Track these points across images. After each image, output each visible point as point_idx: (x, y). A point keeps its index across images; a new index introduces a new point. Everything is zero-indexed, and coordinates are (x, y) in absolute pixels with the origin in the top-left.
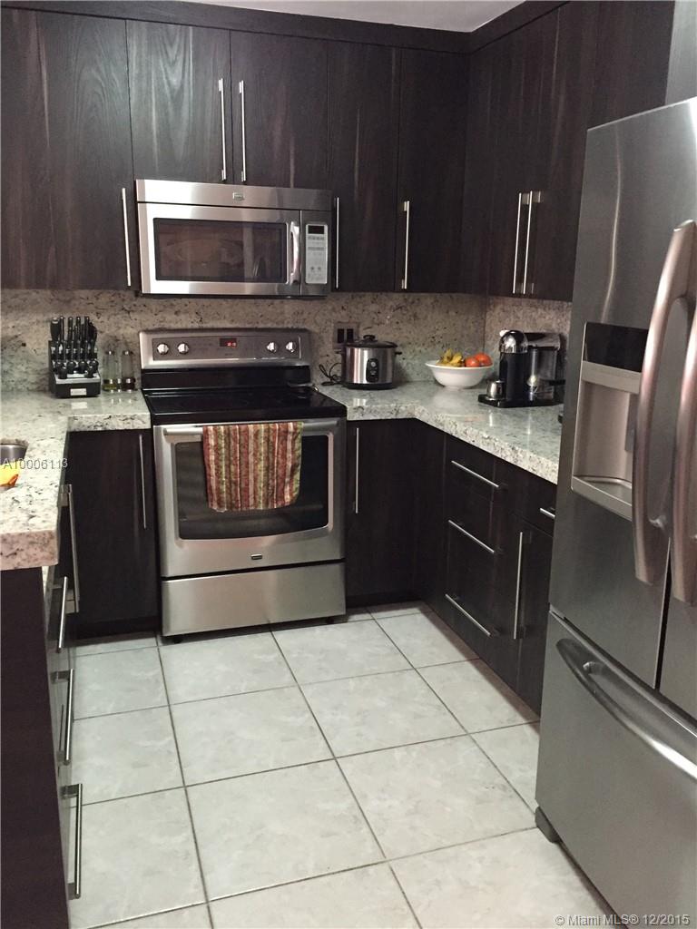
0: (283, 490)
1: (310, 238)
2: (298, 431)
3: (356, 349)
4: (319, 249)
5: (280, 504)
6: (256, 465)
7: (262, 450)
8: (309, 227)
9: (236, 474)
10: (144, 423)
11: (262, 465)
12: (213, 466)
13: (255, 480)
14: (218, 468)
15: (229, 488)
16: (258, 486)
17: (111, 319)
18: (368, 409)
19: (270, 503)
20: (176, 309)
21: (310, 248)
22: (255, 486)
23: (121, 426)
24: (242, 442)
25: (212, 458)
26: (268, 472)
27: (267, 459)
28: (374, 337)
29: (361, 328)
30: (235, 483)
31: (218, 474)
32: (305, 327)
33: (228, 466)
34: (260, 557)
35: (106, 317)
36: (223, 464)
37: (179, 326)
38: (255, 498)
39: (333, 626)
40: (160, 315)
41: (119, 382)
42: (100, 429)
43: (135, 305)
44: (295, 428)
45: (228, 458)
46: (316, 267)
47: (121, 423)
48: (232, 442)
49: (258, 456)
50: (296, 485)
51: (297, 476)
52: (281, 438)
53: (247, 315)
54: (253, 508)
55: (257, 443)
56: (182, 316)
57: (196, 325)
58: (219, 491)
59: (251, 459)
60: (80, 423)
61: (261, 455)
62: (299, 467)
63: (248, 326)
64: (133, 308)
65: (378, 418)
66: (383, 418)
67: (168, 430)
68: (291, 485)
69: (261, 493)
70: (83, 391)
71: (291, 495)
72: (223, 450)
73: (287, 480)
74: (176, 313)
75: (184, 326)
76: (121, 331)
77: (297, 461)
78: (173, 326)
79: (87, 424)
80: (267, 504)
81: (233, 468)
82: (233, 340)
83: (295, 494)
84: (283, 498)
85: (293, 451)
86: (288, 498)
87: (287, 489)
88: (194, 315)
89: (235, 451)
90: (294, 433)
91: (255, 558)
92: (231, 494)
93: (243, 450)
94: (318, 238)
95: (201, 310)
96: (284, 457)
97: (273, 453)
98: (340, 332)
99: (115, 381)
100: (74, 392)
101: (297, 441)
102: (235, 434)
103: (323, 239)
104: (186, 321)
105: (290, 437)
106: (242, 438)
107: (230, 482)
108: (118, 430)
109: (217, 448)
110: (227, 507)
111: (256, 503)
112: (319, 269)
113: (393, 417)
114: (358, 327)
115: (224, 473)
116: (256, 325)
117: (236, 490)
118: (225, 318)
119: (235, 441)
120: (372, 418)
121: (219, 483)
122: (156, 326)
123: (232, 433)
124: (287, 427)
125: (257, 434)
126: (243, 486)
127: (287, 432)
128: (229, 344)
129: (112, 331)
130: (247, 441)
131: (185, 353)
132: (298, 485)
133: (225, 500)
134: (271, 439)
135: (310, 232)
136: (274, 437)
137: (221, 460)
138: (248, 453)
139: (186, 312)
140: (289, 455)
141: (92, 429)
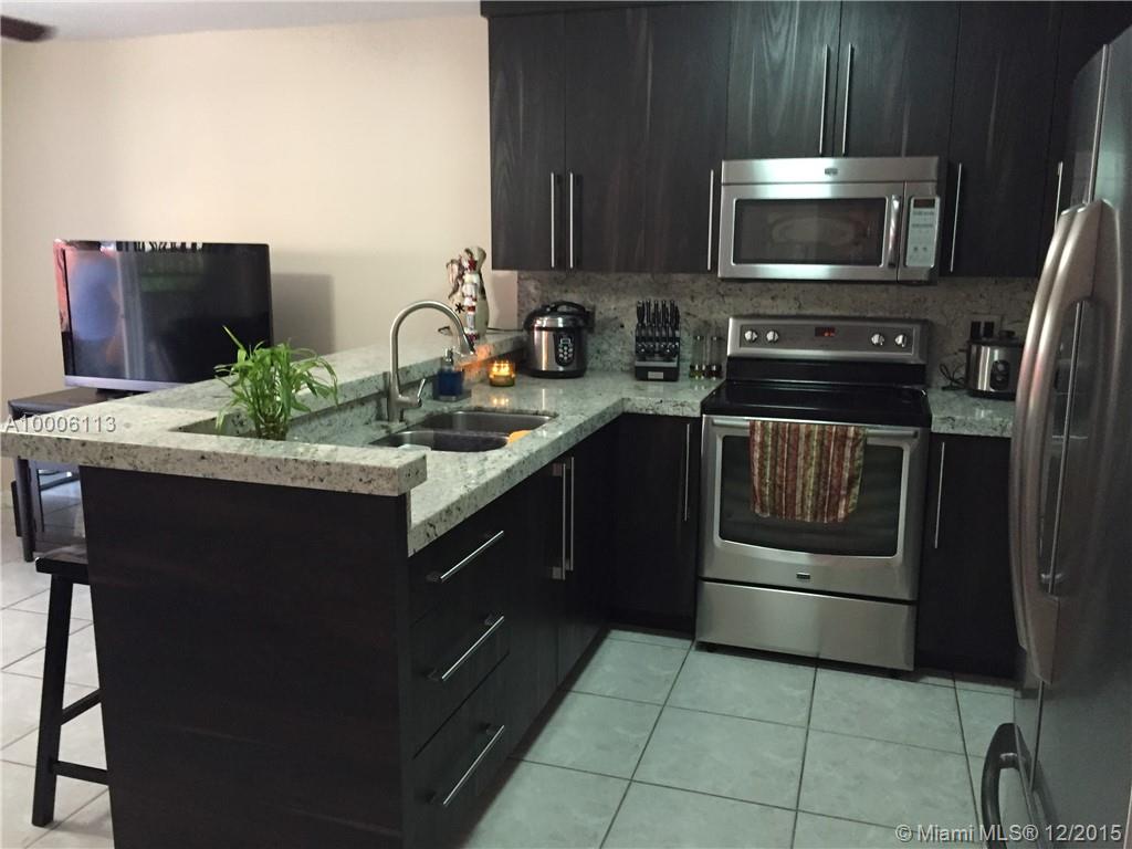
0: (837, 504)
1: (915, 213)
2: (860, 437)
3: (983, 348)
4: (926, 226)
5: (831, 519)
6: (805, 470)
7: (814, 454)
8: (915, 201)
9: (781, 477)
10: (693, 410)
11: (812, 471)
12: (757, 465)
13: (804, 486)
14: (762, 467)
15: (773, 492)
16: (806, 493)
17: (706, 303)
18: (960, 420)
19: (819, 517)
20: (773, 293)
21: (914, 225)
22: (803, 493)
23: (671, 411)
24: (792, 442)
25: (757, 455)
26: (819, 481)
27: (819, 465)
28: (1013, 333)
29: (1006, 322)
30: (780, 487)
31: (762, 475)
32: (928, 317)
33: (774, 467)
34: (808, 577)
35: (700, 301)
36: (768, 464)
37: (774, 312)
38: (802, 507)
39: (895, 681)
40: (755, 300)
41: (704, 368)
42: (651, 412)
43: (730, 289)
44: (856, 434)
45: (774, 458)
46: (920, 248)
47: (671, 409)
48: (780, 443)
49: (809, 461)
50: (853, 501)
51: (856, 490)
52: (838, 443)
53: (854, 302)
54: (799, 518)
55: (808, 446)
56: (779, 301)
57: (793, 312)
58: (762, 494)
59: (801, 462)
60: (634, 404)
61: (812, 458)
62: (859, 481)
63: (853, 314)
64: (728, 292)
65: (975, 433)
66: (982, 434)
67: (716, 421)
68: (848, 500)
69: (809, 503)
70: (661, 375)
71: (846, 510)
72: (770, 449)
73: (843, 492)
74: (773, 298)
75: (780, 312)
76: (714, 316)
77: (856, 473)
78: (769, 312)
79: (640, 407)
80: (815, 517)
81: (778, 470)
82: (831, 330)
83: (850, 510)
84: (836, 513)
85: (853, 460)
86: (842, 513)
87: (843, 503)
88: (792, 301)
89: (783, 452)
90: (854, 439)
91: (800, 577)
92: (774, 501)
93: (791, 450)
94: (926, 213)
95: (801, 297)
96: (840, 465)
97: (828, 460)
98: (975, 326)
99: (700, 367)
100: (651, 375)
101: (858, 449)
102: (784, 432)
103: (932, 214)
104: (782, 307)
105: (849, 443)
106: (791, 438)
107: (774, 485)
108: (666, 416)
109: (763, 445)
110: (771, 513)
111: (803, 514)
112: (925, 249)
113: (997, 434)
114: (1002, 319)
115: (768, 474)
116: (865, 314)
117: (781, 495)
118: (828, 304)
119: (783, 439)
120: (966, 432)
121: (762, 483)
122: (751, 312)
123: (781, 431)
124: (846, 429)
125: (809, 436)
126: (789, 491)
127: (845, 437)
128: (826, 334)
129: (703, 315)
130: (797, 441)
131: (773, 342)
132: (855, 501)
133: (768, 504)
134: (826, 442)
135: (915, 206)
136: (830, 442)
137: (766, 460)
138: (797, 456)
139: (784, 297)
140: (847, 464)
141: (644, 412)
